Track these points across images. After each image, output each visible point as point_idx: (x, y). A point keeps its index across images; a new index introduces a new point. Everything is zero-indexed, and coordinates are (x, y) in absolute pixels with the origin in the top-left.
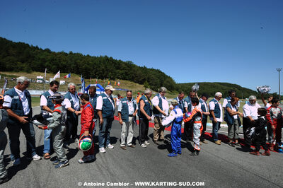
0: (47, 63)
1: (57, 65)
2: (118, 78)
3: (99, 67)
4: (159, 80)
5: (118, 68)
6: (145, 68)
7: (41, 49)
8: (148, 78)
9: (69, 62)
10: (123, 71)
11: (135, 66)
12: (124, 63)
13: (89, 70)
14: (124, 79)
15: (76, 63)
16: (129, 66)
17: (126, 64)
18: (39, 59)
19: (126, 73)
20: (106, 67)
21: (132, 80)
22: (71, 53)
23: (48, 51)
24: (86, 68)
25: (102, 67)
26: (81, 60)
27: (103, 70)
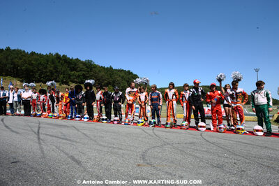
2: (73, 82)
3: (46, 68)
5: (73, 69)
6: (111, 68)
8: (114, 82)
9: (4, 61)
10: (77, 74)
11: (96, 66)
12: (82, 62)
13: (32, 71)
16: (89, 66)
17: (84, 63)
19: (84, 75)
20: (55, 68)
22: (8, 49)
24: (27, 70)
25: (50, 67)
26: (21, 59)
27: (51, 72)
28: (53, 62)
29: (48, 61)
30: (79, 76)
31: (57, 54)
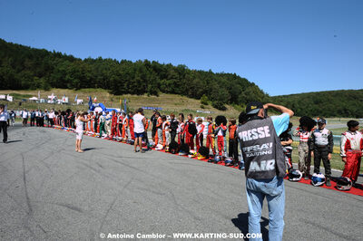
2: (163, 92)
3: (133, 78)
4: (226, 92)
5: (164, 77)
9: (95, 72)
10: (168, 82)
11: (189, 72)
12: (174, 68)
15: (102, 74)
16: (182, 71)
17: (177, 70)
18: (59, 71)
19: (175, 83)
20: (143, 77)
24: (114, 81)
25: (138, 76)
27: (139, 82)
28: (141, 71)
29: (135, 70)
30: (169, 85)
31: (146, 61)
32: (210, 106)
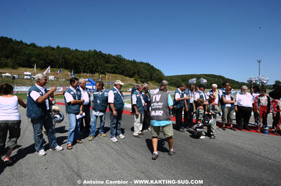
0: (33, 59)
1: (45, 60)
2: (108, 72)
3: (89, 61)
4: (148, 74)
5: (108, 62)
6: (134, 61)
7: (26, 44)
8: (138, 72)
9: (57, 57)
10: (111, 66)
11: (124, 60)
12: (114, 57)
13: (78, 64)
14: (114, 73)
15: (64, 58)
16: (119, 59)
18: (25, 54)
19: (116, 67)
20: (95, 61)
21: (122, 73)
22: (58, 47)
23: (33, 45)
24: (75, 63)
25: (92, 61)
26: (69, 55)
27: (92, 64)
28: (93, 57)
29: (89, 56)
30: (112, 68)
31: (95, 51)
32: (139, 82)
